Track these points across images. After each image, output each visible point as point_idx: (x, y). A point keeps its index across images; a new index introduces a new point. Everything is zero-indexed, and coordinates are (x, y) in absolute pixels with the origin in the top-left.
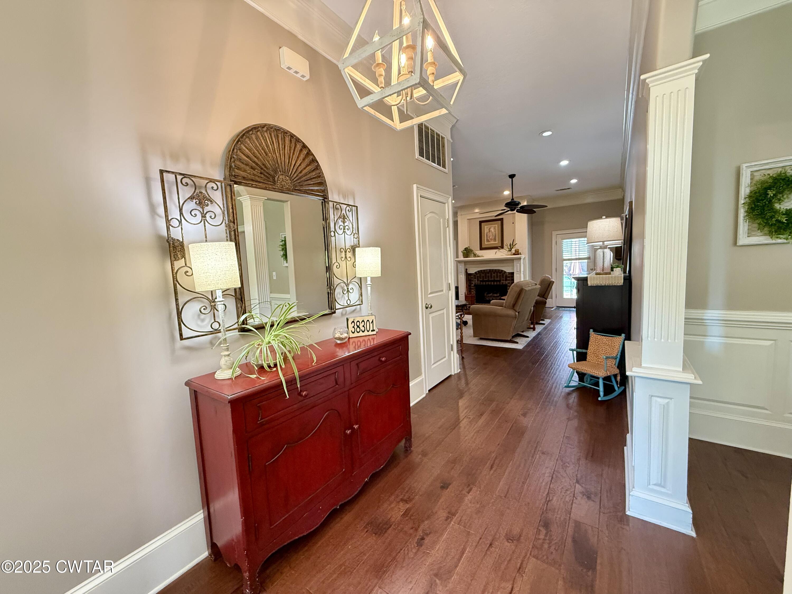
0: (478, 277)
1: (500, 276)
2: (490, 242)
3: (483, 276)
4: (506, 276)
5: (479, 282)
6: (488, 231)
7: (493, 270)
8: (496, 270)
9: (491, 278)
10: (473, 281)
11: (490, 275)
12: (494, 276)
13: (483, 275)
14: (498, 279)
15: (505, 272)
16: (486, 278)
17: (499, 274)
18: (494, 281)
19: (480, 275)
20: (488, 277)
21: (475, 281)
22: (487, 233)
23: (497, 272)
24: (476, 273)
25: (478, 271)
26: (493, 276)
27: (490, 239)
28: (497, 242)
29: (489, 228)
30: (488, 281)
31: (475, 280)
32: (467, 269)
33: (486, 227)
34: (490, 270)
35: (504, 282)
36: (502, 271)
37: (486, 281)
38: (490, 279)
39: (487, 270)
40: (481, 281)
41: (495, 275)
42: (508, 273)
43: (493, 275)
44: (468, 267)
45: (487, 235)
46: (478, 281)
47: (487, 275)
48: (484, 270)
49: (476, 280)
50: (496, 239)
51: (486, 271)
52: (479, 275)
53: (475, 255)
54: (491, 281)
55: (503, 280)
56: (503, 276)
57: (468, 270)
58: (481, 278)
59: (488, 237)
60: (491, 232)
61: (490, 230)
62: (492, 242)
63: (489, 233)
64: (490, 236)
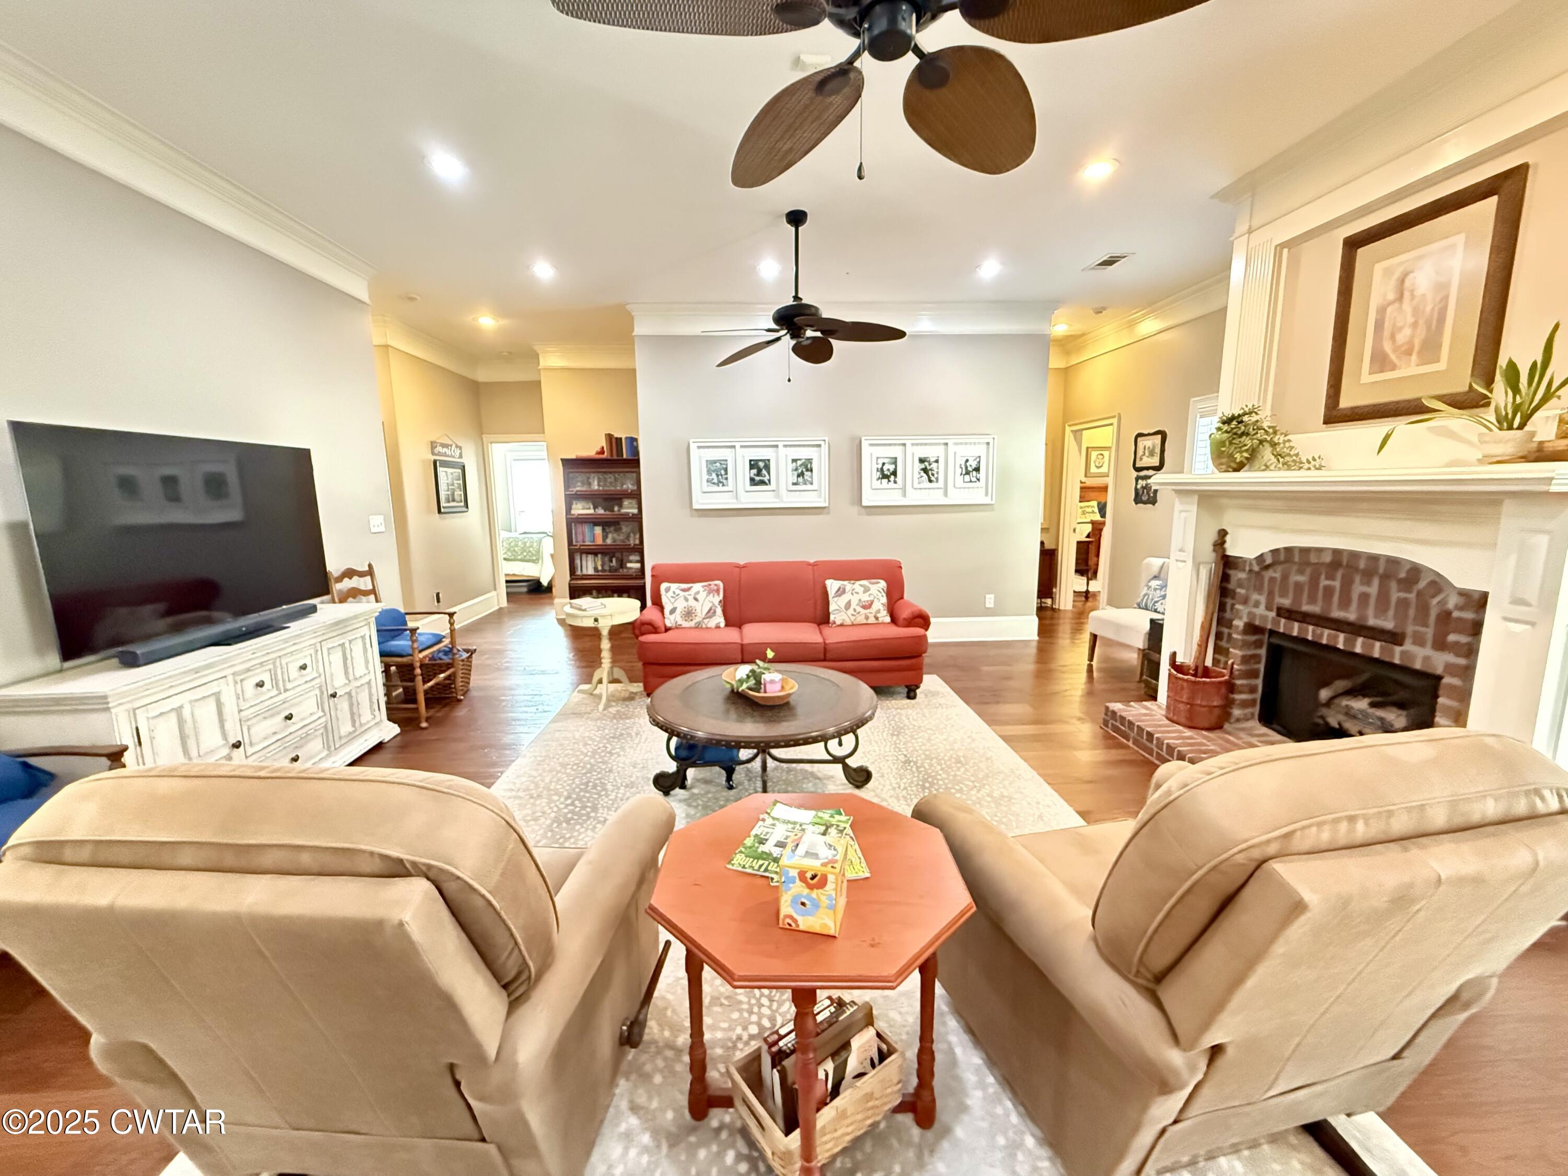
0: (1272, 580)
1: (1403, 604)
2: (1394, 368)
3: (1298, 587)
4: (1445, 617)
5: (1273, 614)
6: (1391, 296)
7: (1354, 555)
8: (1374, 559)
9: (1345, 603)
10: (1245, 601)
11: (1337, 584)
12: (1364, 597)
13: (1301, 578)
14: (1388, 624)
15: (1438, 584)
16: (1312, 600)
17: (1395, 595)
18: (1356, 629)
19: (1285, 577)
20: (1329, 591)
21: (1257, 605)
22: (1382, 311)
23: (1386, 578)
24: (1261, 558)
25: (1275, 552)
26: (1355, 597)
27: (1397, 349)
28: (1442, 366)
29: (1397, 275)
30: (1322, 621)
31: (1255, 597)
32: (1223, 533)
33: (1380, 266)
34: (1336, 552)
35: (1428, 651)
36: (1416, 571)
37: (1305, 618)
38: (1336, 614)
39: (1320, 550)
40: (1283, 612)
41: (1373, 591)
42: (1463, 593)
43: (1359, 589)
44: (1231, 520)
45: (1379, 325)
46: (1268, 608)
47: (1324, 582)
48: (1305, 551)
49: (1263, 599)
50: (1438, 346)
51: (1313, 559)
52: (1277, 575)
53: (1287, 460)
54: (1338, 625)
55: (1419, 641)
56: (1423, 609)
57: (1228, 538)
58: (1283, 594)
59: (1386, 333)
60: (1413, 297)
61: (1407, 283)
62: (1410, 368)
63: (1397, 305)
64: (1401, 329)
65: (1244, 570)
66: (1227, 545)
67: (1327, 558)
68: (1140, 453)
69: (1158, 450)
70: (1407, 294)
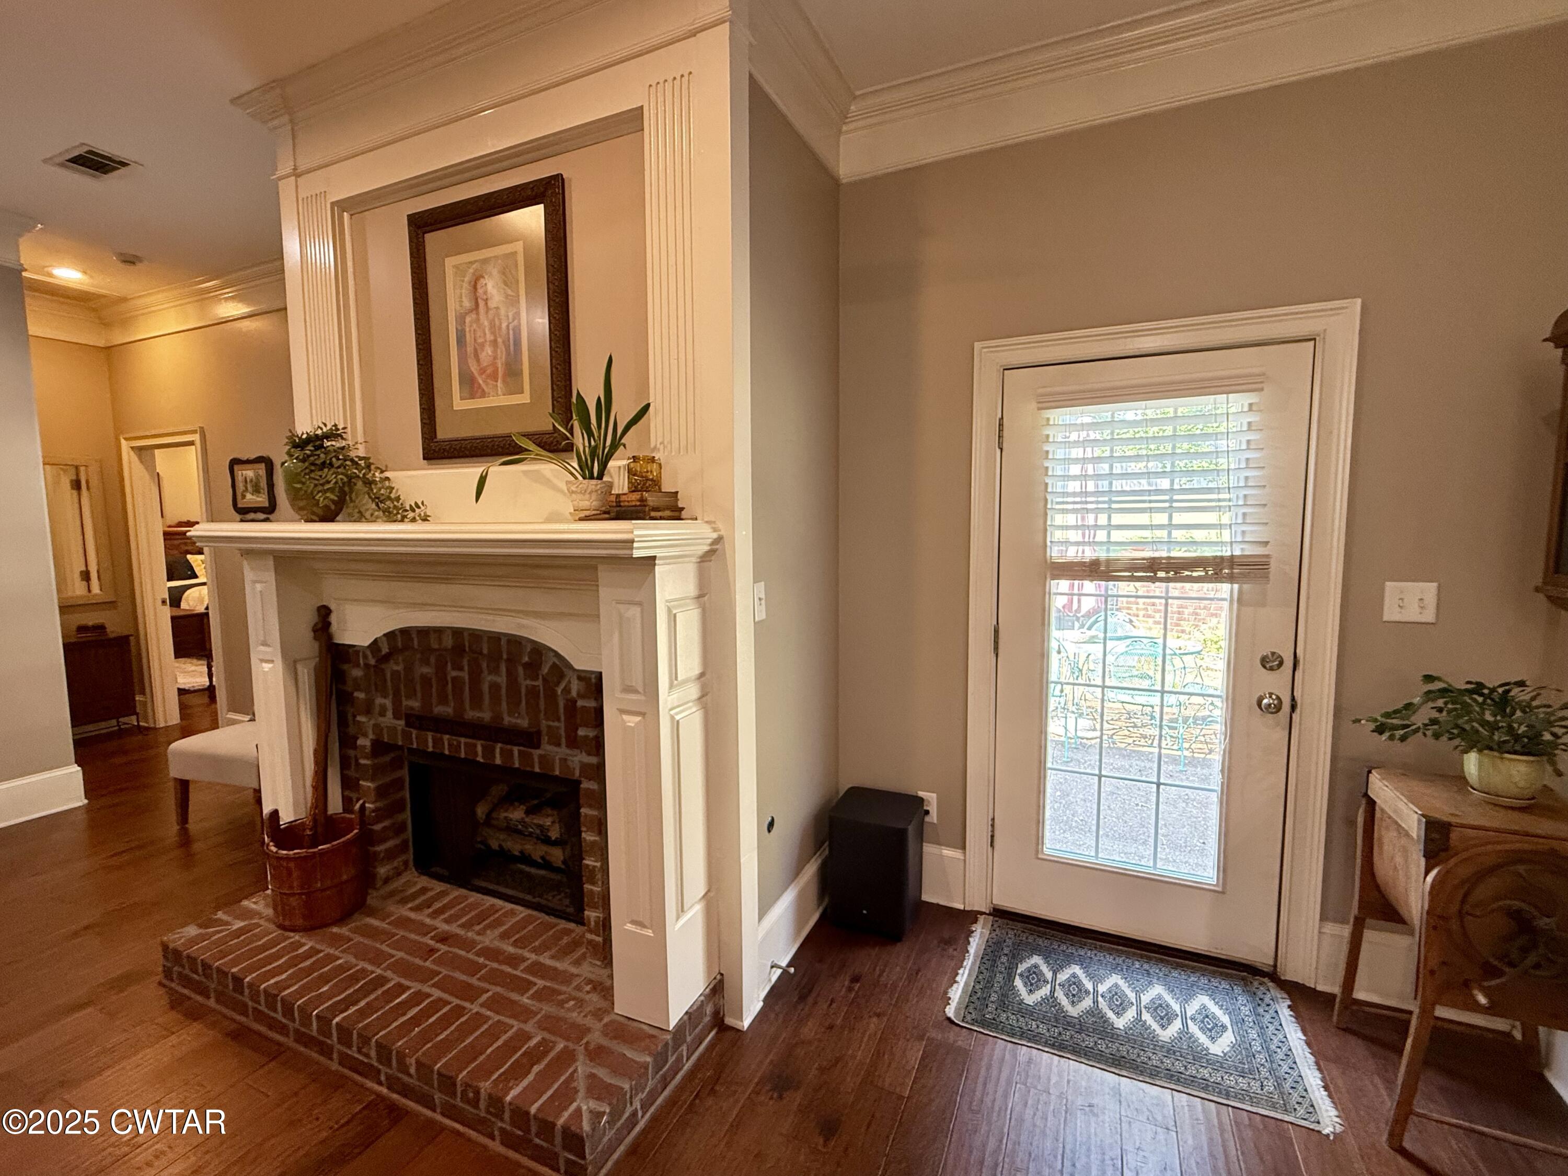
0: (395, 674)
1: (532, 695)
2: (484, 395)
3: (426, 680)
4: (571, 707)
5: (402, 723)
6: (467, 303)
7: (476, 635)
8: (495, 638)
9: (477, 699)
10: (368, 712)
11: (465, 675)
12: (495, 689)
13: (426, 670)
14: (523, 722)
15: (561, 667)
16: (443, 700)
17: (524, 683)
18: (493, 733)
19: (409, 669)
20: (458, 685)
21: (382, 713)
22: (461, 319)
23: (511, 662)
24: (375, 646)
25: (390, 636)
26: (485, 687)
27: (482, 371)
28: (524, 398)
29: (469, 277)
30: (456, 726)
31: (379, 701)
32: (324, 613)
33: (450, 262)
34: (457, 632)
35: (563, 751)
36: (539, 651)
37: (440, 725)
38: (470, 715)
39: (439, 631)
40: (412, 720)
41: (502, 680)
42: (582, 677)
43: (488, 679)
44: (331, 591)
45: (462, 338)
46: (396, 716)
47: (451, 674)
48: (424, 632)
49: (388, 702)
50: (519, 374)
52: (400, 668)
53: (390, 505)
54: (476, 730)
55: (554, 739)
56: (551, 696)
57: (333, 619)
58: (411, 695)
59: (470, 349)
60: (488, 309)
61: (480, 291)
62: (498, 399)
63: (474, 316)
64: (482, 345)
65: (358, 665)
66: (334, 627)
67: (448, 642)
68: (240, 486)
69: (263, 484)
70: (481, 304)
